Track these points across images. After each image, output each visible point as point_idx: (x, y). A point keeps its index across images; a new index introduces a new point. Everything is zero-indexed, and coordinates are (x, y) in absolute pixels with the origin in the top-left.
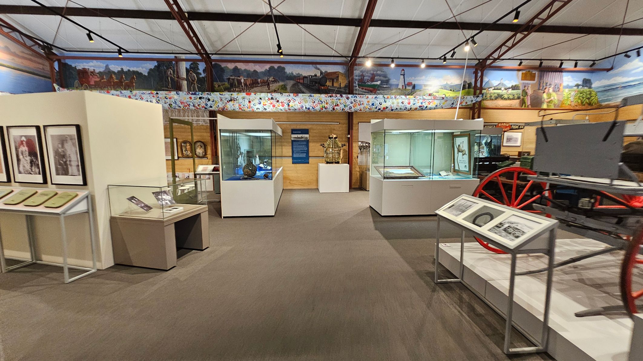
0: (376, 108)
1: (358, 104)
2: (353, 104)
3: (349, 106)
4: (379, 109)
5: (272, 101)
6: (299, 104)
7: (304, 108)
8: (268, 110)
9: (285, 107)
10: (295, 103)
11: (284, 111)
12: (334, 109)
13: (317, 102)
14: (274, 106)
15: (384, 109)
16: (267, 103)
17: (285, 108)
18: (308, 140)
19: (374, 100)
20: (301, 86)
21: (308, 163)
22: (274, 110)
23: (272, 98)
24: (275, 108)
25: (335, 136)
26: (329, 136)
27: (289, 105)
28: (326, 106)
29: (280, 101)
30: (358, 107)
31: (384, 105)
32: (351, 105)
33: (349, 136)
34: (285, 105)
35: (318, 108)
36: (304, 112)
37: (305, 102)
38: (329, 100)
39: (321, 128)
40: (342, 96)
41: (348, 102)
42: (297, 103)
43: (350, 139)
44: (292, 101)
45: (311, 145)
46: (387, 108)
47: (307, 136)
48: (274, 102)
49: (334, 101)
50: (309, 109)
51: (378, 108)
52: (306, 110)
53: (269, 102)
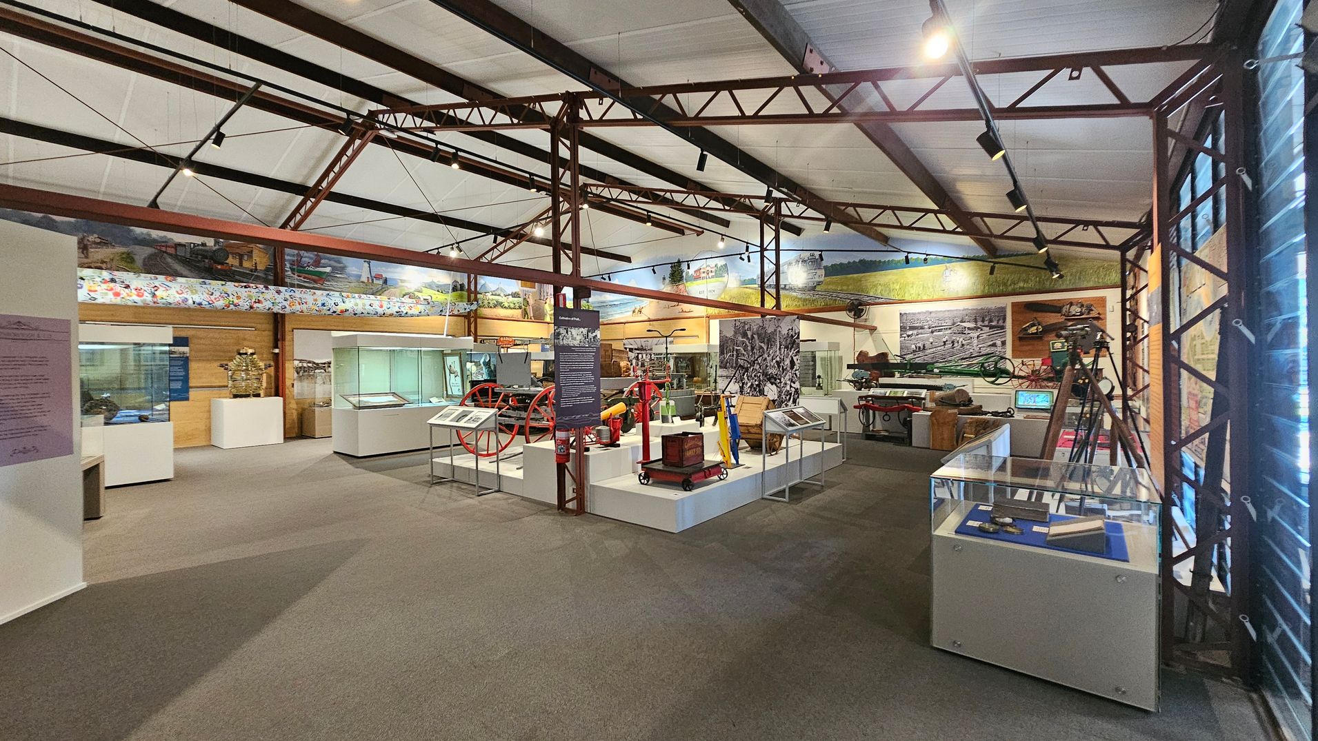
0: (329, 310)
1: (297, 302)
2: (288, 302)
3: (280, 305)
4: (334, 312)
5: (112, 285)
6: (178, 296)
7: (190, 302)
8: (100, 301)
9: (144, 297)
10: (169, 292)
11: (140, 304)
12: (251, 307)
13: (217, 294)
14: (117, 294)
15: (342, 312)
16: (97, 288)
17: (145, 300)
18: (187, 357)
19: (326, 298)
20: (169, 260)
21: (187, 399)
22: (118, 301)
23: (113, 280)
24: (119, 298)
25: (250, 351)
26: (239, 350)
27: (154, 295)
28: (236, 301)
29: (132, 287)
30: (297, 308)
31: (342, 307)
32: (285, 303)
33: (277, 351)
34: (146, 294)
35: (220, 304)
36: (189, 309)
37: (192, 292)
38: (243, 292)
39: (216, 335)
40: (267, 288)
41: (280, 298)
42: (172, 292)
43: (280, 356)
44: (161, 289)
45: (193, 366)
46: (347, 310)
47: (186, 349)
48: (118, 287)
49: (251, 294)
50: (200, 304)
51: (331, 311)
52: (193, 306)
53: (105, 286)
